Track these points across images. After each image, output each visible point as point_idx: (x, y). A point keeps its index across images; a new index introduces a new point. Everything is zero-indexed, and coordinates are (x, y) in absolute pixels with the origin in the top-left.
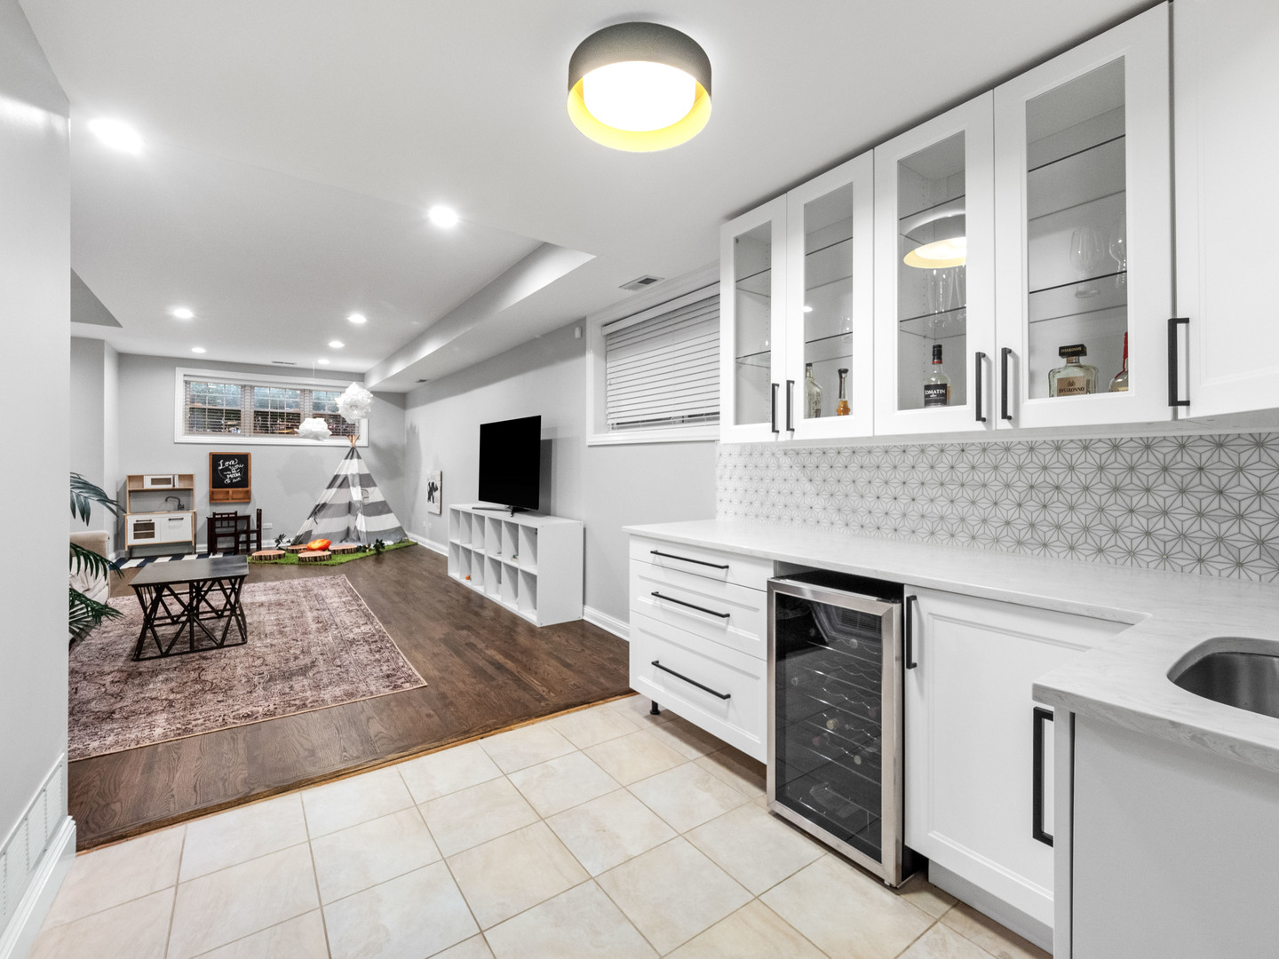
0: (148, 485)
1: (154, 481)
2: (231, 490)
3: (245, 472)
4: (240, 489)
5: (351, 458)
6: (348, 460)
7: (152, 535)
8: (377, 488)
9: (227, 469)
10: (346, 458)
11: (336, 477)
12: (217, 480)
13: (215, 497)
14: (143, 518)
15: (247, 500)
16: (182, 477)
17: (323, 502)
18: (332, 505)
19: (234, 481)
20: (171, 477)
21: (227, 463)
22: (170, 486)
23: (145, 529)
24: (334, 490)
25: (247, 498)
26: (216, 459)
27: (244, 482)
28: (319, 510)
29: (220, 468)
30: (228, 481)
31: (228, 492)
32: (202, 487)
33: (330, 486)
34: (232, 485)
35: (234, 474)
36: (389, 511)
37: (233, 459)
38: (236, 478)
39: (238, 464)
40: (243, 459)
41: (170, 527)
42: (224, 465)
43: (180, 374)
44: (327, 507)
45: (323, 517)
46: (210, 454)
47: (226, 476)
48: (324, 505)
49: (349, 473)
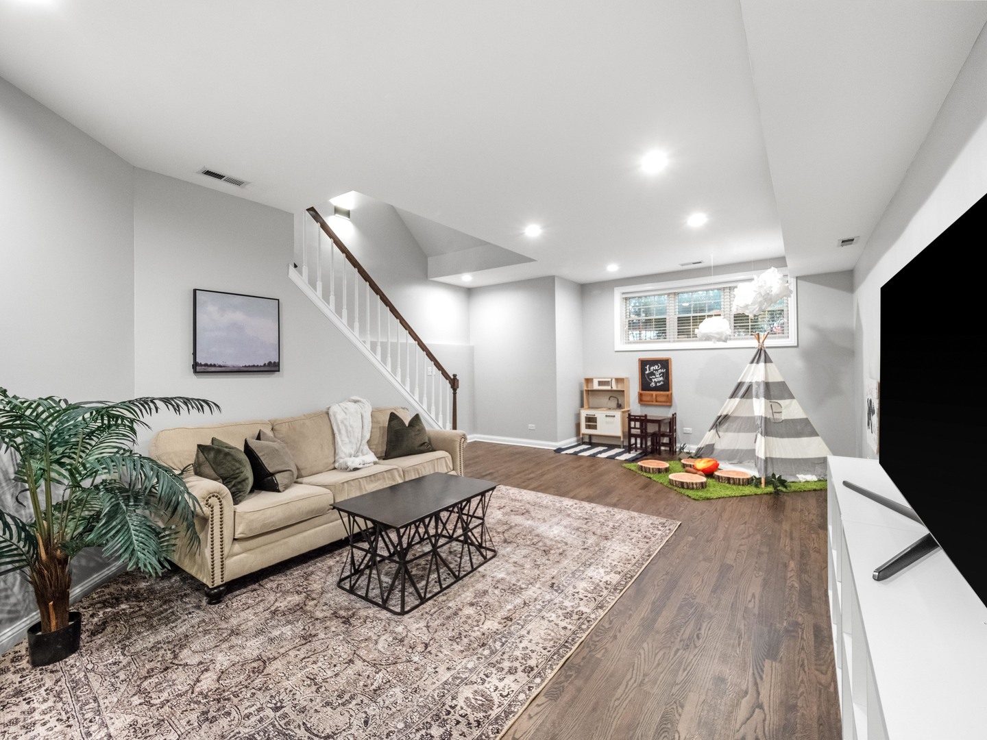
0: (596, 386)
1: (600, 383)
2: (654, 393)
3: (667, 376)
4: (662, 393)
5: (758, 362)
6: (754, 365)
7: (595, 427)
8: (794, 401)
9: (652, 374)
10: (752, 362)
11: (740, 385)
12: (645, 385)
13: (645, 398)
14: (591, 412)
15: (668, 404)
16: (619, 380)
17: (725, 413)
18: (737, 418)
19: (658, 384)
20: (610, 380)
21: (652, 368)
22: (608, 388)
23: (591, 421)
24: (737, 400)
25: (669, 402)
26: (644, 364)
27: (666, 386)
28: (721, 421)
29: (647, 372)
30: (653, 384)
31: (652, 395)
32: (634, 389)
33: (733, 396)
34: (656, 389)
35: (658, 379)
37: (657, 365)
38: (659, 382)
39: (661, 368)
40: (665, 364)
41: (607, 423)
42: (650, 370)
43: (618, 294)
44: (730, 419)
45: (727, 431)
46: (639, 359)
47: (651, 379)
48: (726, 417)
49: (754, 381)
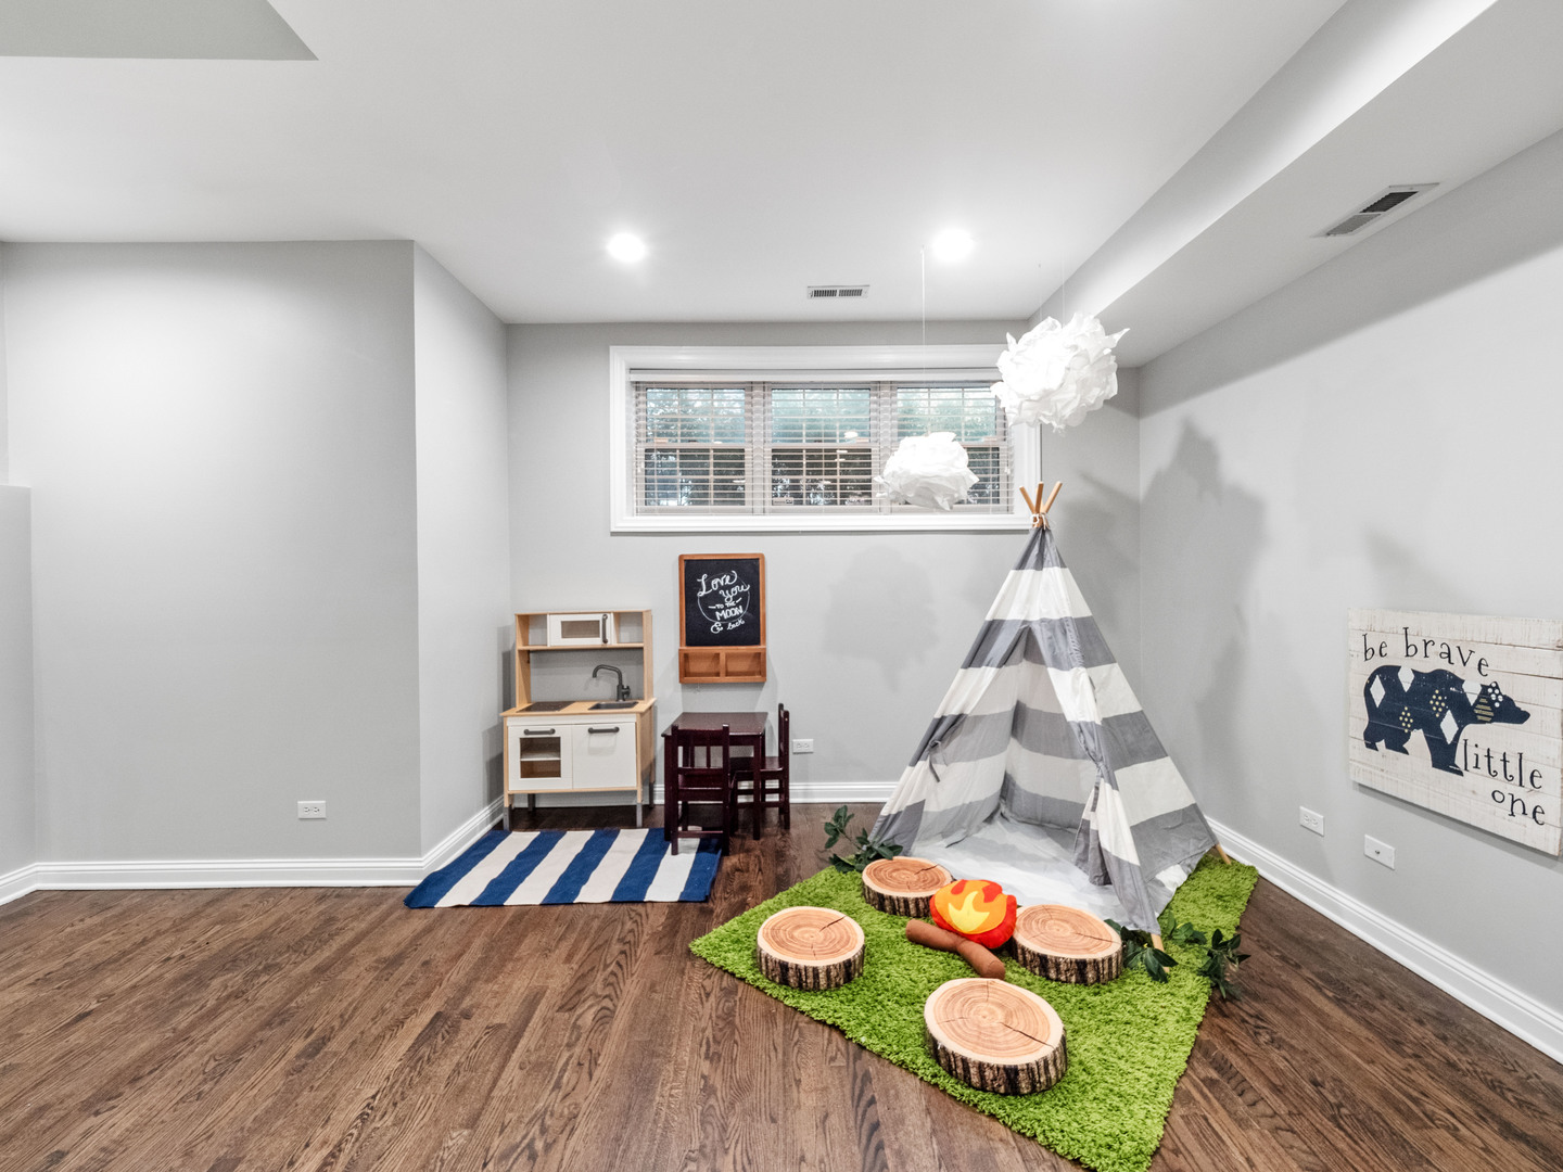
0: (555, 638)
1: (570, 629)
2: (722, 650)
3: (753, 603)
4: (743, 649)
5: (1040, 564)
6: (1028, 573)
7: (554, 770)
8: (1116, 665)
9: (716, 597)
10: (1022, 565)
11: (991, 629)
12: (696, 630)
13: (694, 667)
14: (540, 723)
15: (758, 678)
16: (620, 617)
17: (955, 711)
18: (978, 719)
19: (731, 626)
20: (599, 617)
21: (715, 582)
22: (596, 642)
23: (542, 751)
24: (987, 673)
25: (757, 671)
26: (693, 569)
27: (750, 632)
28: (942, 734)
29: (702, 593)
30: (717, 627)
31: (717, 656)
32: (665, 641)
33: (975, 658)
34: (727, 638)
35: (730, 612)
36: (1157, 752)
37: (729, 573)
38: (733, 619)
39: (739, 583)
40: (748, 570)
41: (593, 752)
42: (708, 587)
43: (620, 363)
44: (966, 725)
45: (955, 759)
46: (681, 557)
47: (712, 614)
48: (958, 720)
49: (1034, 617)
